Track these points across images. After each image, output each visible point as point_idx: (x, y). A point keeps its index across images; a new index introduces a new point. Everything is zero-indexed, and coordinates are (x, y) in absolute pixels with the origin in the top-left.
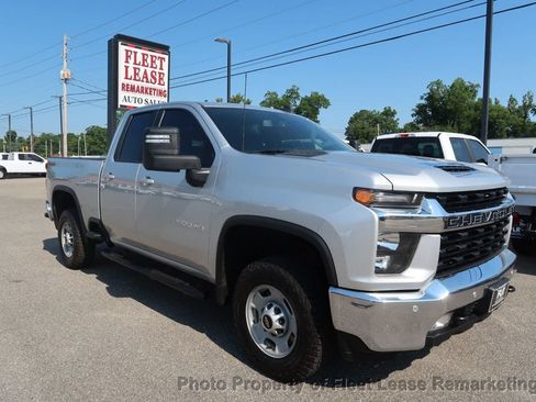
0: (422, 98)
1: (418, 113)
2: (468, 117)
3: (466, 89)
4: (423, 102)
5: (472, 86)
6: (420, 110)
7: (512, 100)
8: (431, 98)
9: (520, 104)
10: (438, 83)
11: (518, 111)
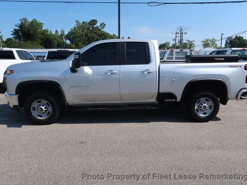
0: (16, 26)
1: (15, 34)
2: (40, 38)
3: (38, 24)
4: (17, 28)
5: (40, 23)
6: (16, 32)
7: (57, 32)
8: (21, 26)
9: (60, 33)
10: (25, 19)
11: (59, 37)
